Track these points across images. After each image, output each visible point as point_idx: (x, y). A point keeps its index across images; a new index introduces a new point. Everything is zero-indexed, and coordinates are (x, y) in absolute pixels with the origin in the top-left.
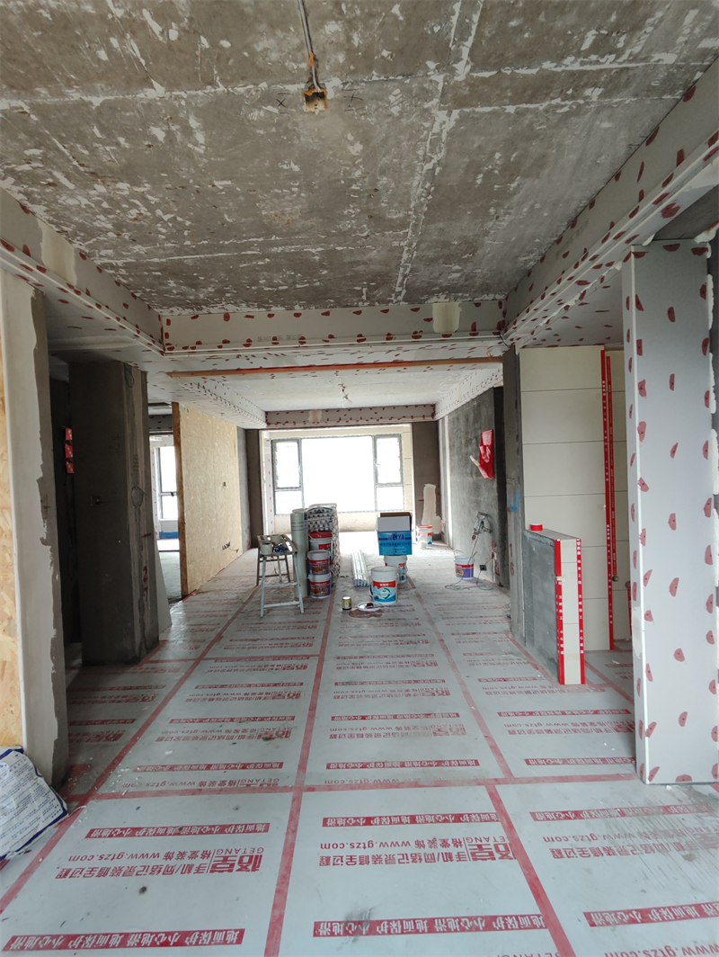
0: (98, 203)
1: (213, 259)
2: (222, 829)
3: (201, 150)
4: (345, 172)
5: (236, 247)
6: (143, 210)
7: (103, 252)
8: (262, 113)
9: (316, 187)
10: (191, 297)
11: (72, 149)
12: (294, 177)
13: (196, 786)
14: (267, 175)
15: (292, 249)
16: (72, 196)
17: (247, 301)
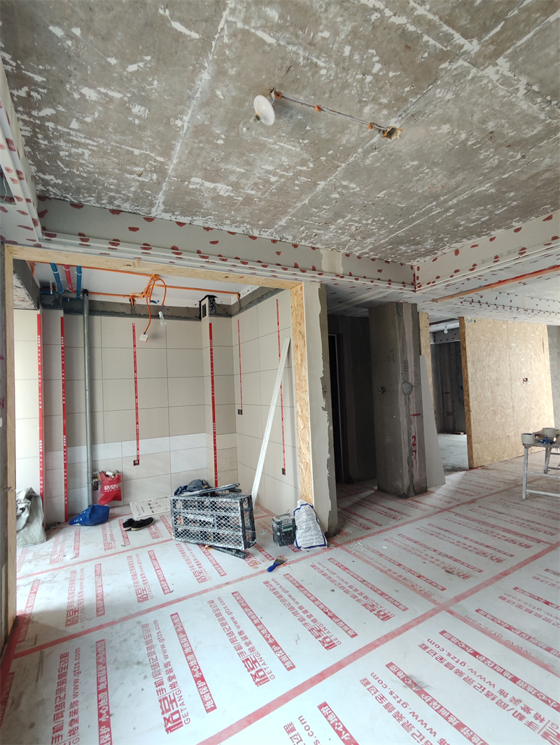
0: (337, 232)
1: (414, 226)
2: (382, 594)
3: (358, 189)
4: (451, 142)
5: (423, 214)
6: (356, 225)
7: (356, 249)
8: (370, 159)
9: (440, 161)
10: (423, 250)
11: (312, 220)
12: (419, 167)
13: (386, 570)
14: (402, 176)
15: (465, 196)
16: (325, 235)
17: (465, 237)
